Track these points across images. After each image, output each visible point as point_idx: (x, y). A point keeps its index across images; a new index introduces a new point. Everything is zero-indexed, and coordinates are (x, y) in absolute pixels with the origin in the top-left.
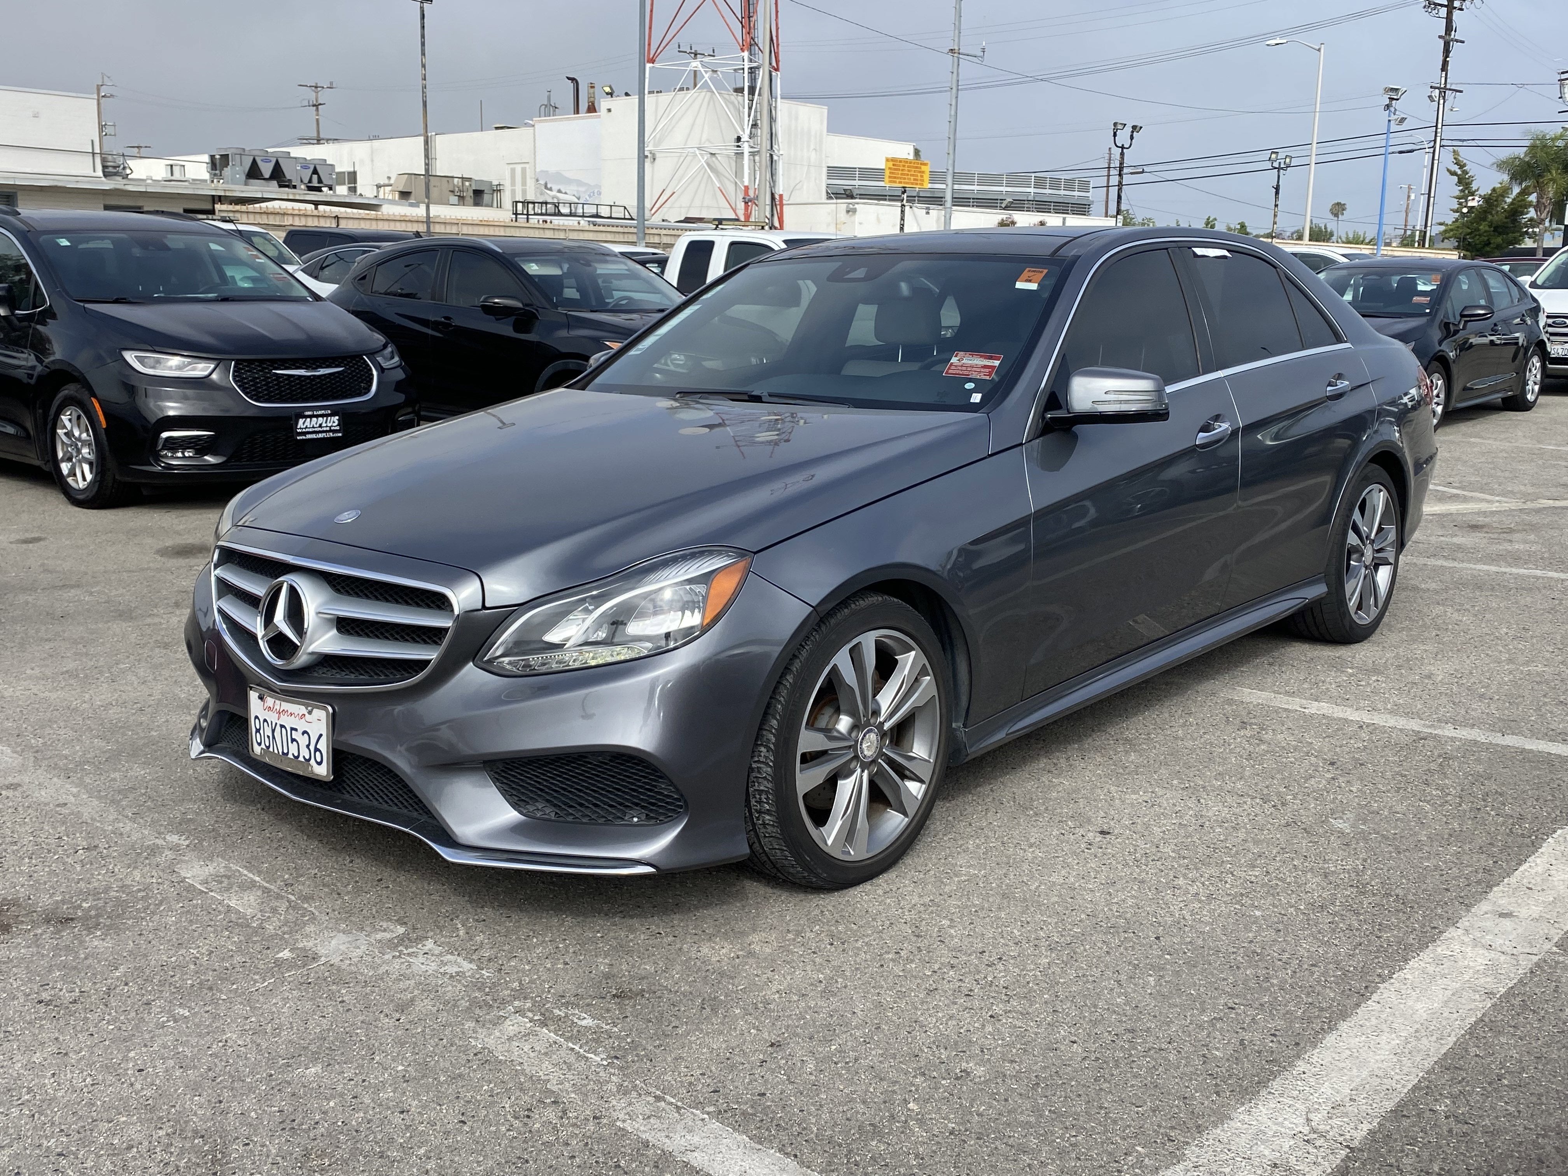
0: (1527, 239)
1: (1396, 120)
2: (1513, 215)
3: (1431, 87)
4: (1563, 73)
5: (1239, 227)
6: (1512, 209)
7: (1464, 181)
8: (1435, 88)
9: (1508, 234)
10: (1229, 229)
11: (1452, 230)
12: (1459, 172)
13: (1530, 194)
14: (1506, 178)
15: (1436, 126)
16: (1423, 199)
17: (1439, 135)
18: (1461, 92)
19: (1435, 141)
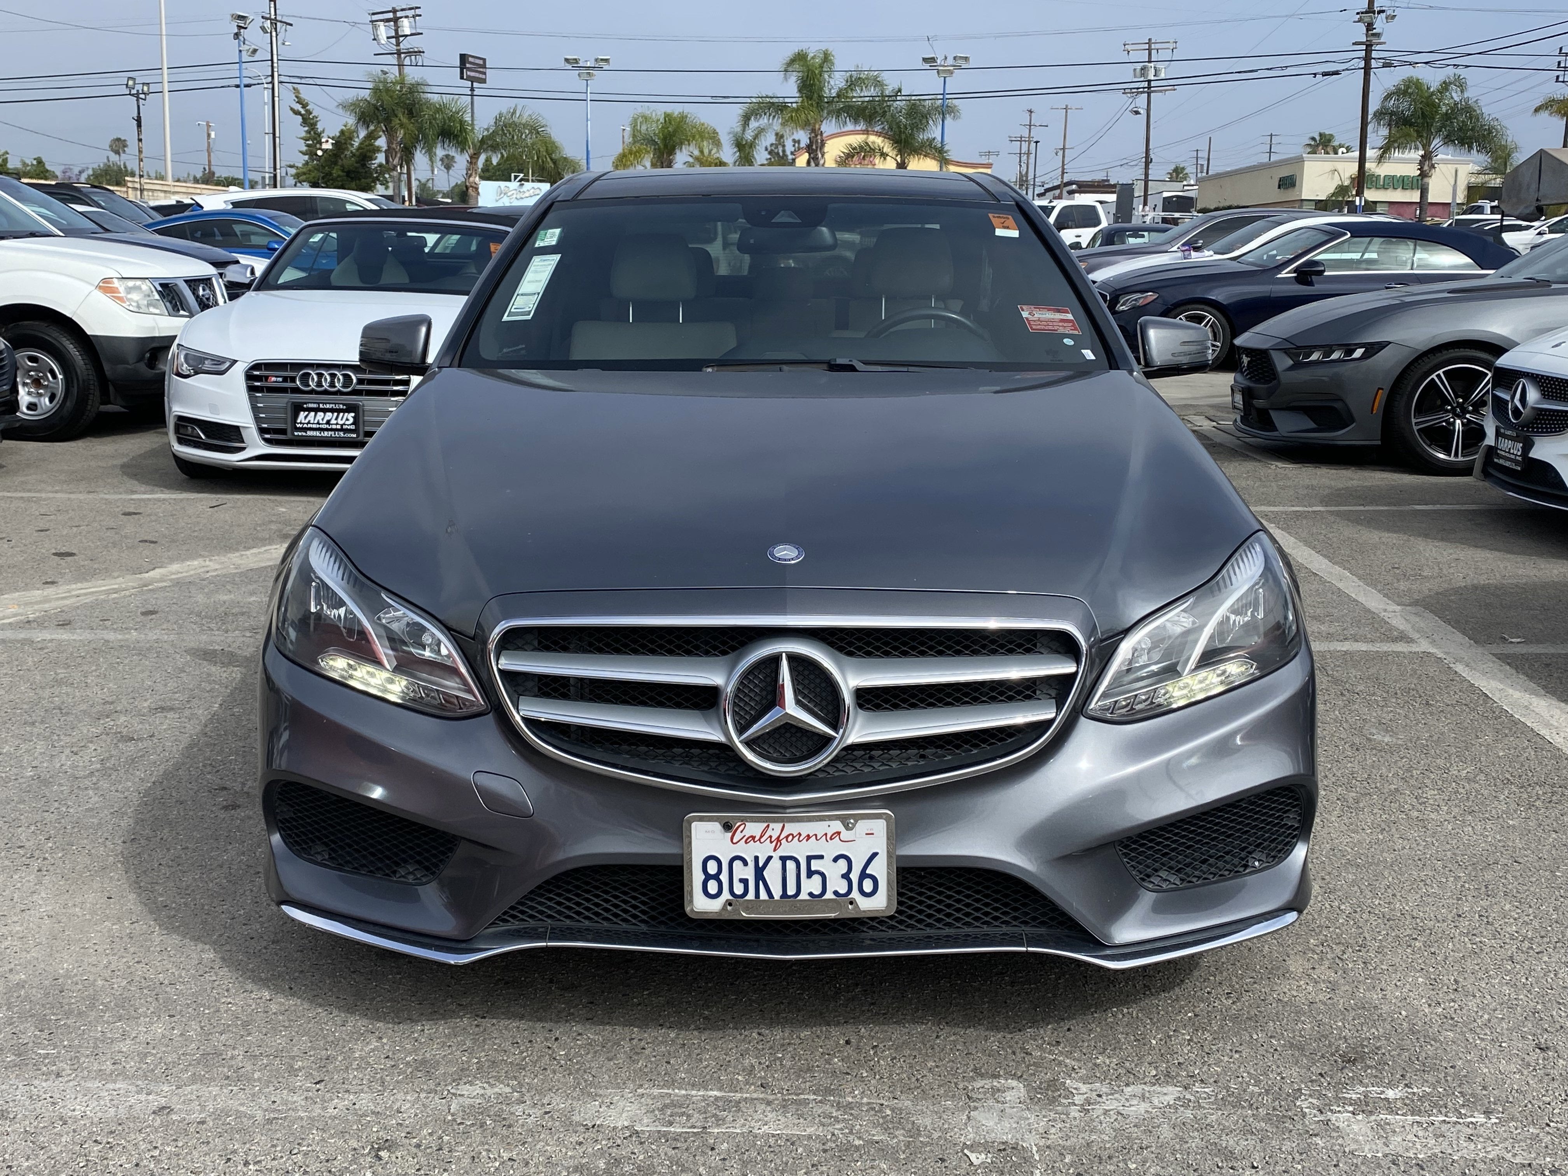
0: (378, 186)
1: (248, 51)
2: (363, 160)
3: (263, 17)
4: (374, 14)
5: (35, 162)
6: (361, 154)
7: (309, 121)
8: (267, 19)
9: (360, 180)
10: (25, 164)
11: (304, 174)
12: (303, 112)
13: (376, 139)
14: (351, 120)
15: (272, 60)
16: (268, 139)
17: (276, 70)
18: (291, 25)
19: (272, 76)
